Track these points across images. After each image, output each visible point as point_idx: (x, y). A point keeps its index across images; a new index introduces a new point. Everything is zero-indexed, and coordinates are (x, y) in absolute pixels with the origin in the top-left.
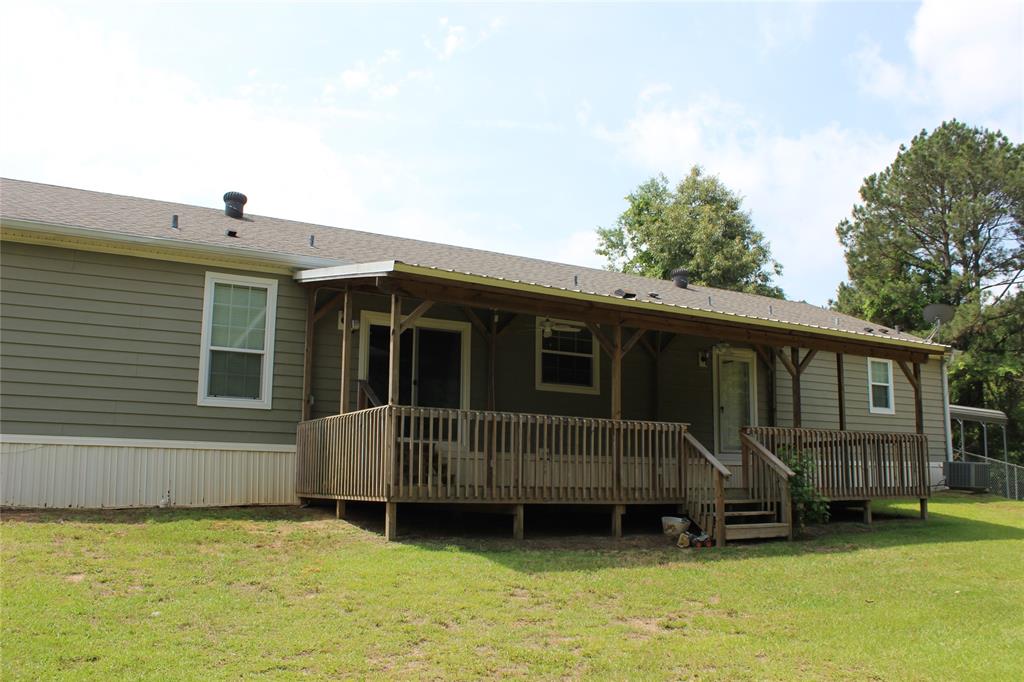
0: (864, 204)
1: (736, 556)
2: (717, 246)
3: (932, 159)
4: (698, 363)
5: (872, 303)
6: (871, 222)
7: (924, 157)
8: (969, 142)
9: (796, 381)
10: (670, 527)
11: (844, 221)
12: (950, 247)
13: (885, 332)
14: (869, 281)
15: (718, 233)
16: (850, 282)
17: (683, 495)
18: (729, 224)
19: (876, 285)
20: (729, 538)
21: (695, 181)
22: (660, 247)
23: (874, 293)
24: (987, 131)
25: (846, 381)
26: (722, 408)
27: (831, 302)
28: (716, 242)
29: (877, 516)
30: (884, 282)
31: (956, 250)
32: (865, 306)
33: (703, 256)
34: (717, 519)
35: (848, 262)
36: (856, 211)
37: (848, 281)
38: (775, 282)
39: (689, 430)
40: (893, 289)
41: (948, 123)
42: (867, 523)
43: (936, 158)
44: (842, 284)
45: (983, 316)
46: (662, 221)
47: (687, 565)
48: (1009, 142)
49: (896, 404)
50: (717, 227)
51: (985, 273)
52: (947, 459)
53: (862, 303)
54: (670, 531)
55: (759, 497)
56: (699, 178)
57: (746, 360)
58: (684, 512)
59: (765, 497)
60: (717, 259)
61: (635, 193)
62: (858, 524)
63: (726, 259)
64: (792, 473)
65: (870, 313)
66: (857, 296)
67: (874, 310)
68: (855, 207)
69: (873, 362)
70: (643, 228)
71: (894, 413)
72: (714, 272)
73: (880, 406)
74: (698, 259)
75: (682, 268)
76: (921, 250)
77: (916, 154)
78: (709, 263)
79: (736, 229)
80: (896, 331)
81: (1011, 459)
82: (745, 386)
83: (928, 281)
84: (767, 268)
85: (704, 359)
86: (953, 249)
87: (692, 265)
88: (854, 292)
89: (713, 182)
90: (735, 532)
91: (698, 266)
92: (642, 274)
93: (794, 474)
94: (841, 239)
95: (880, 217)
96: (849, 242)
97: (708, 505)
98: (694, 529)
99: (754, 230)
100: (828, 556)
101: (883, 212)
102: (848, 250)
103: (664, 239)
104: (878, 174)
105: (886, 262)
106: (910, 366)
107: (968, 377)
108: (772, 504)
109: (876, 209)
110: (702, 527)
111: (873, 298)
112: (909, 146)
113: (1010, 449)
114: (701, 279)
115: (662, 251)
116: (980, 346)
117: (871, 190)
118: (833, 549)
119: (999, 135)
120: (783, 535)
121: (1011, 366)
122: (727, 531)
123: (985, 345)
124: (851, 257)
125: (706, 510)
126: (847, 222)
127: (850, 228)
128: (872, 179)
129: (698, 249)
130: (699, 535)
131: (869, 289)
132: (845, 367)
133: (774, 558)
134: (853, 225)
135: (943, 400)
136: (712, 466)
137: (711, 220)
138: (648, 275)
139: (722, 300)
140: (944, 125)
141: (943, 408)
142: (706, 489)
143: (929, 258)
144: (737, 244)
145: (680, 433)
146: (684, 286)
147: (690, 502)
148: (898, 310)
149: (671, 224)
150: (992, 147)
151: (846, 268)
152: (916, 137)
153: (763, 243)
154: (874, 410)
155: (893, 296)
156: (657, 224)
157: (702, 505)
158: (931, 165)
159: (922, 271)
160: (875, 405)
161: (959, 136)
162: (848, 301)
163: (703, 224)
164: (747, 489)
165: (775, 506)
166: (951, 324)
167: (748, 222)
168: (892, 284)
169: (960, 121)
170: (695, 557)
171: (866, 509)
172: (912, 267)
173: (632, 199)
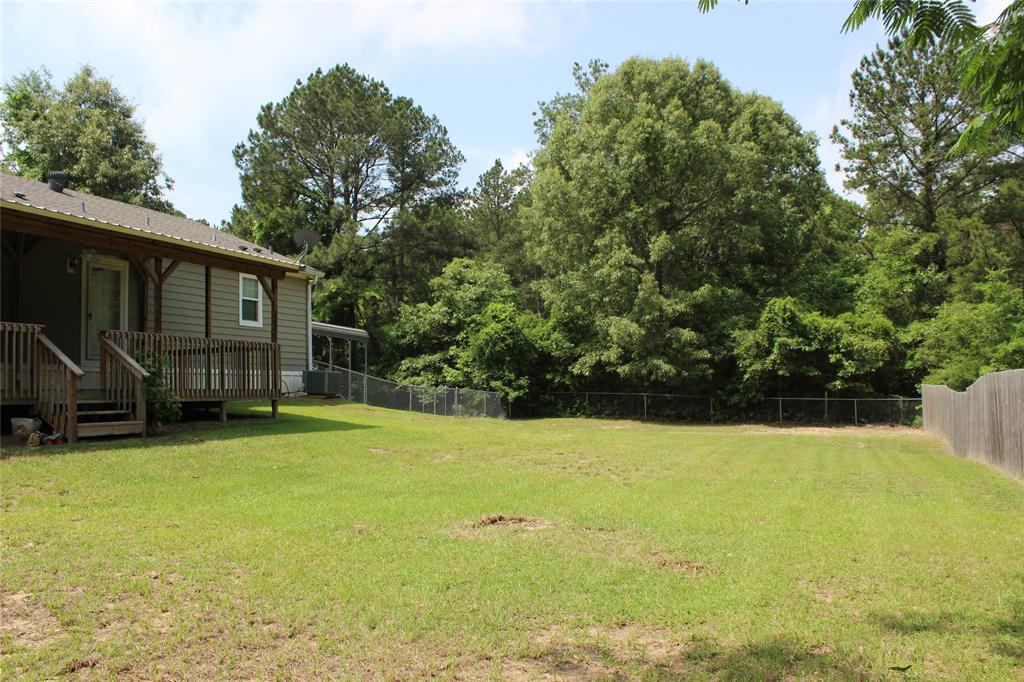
0: (260, 131)
1: (84, 450)
2: (106, 152)
3: (324, 97)
4: (66, 268)
5: (261, 226)
6: (265, 148)
7: (317, 93)
8: (356, 87)
9: (159, 289)
10: (20, 427)
11: (240, 144)
12: (335, 180)
13: (259, 251)
14: (260, 205)
15: (107, 139)
16: (244, 204)
17: (35, 396)
18: (119, 132)
19: (266, 209)
20: (81, 435)
21: (85, 81)
22: (40, 147)
23: (263, 216)
24: (373, 80)
25: (213, 294)
26: (91, 315)
27: (224, 222)
28: (105, 149)
29: (231, 417)
30: (272, 207)
31: (340, 183)
32: (255, 228)
33: (89, 161)
34: (69, 417)
35: (243, 185)
36: (252, 136)
37: (241, 204)
38: (166, 196)
39: (43, 331)
40: (280, 213)
41: (341, 66)
42: (222, 421)
43: (327, 96)
44: (236, 206)
45: (356, 246)
46: (45, 118)
47: (29, 459)
48: (390, 93)
49: (263, 318)
50: (105, 133)
51: (364, 207)
52: (307, 368)
53: (252, 225)
54: (19, 431)
55: (116, 397)
56: (91, 80)
57: (119, 269)
58: (36, 413)
59: (122, 396)
60: (104, 166)
61: (11, 84)
62: (213, 423)
63: (115, 167)
64: (146, 374)
65: (257, 235)
66: (247, 218)
67: (262, 233)
68: (251, 131)
69: (244, 279)
70: (22, 124)
71: (261, 326)
72: (99, 179)
73: (249, 319)
74: (83, 164)
75: (65, 172)
76: (310, 180)
77: (309, 89)
78: (94, 169)
79: (126, 137)
80: (269, 251)
81: (370, 372)
82: (116, 294)
83: (313, 209)
84: (160, 181)
85: (72, 265)
86: (338, 183)
87: (76, 170)
88: (247, 214)
89: (106, 85)
90: (87, 430)
91: (83, 172)
92: (20, 174)
93: (148, 374)
94: (237, 161)
95: (275, 145)
96: (244, 165)
97: (61, 405)
98: (46, 428)
99: (147, 141)
100: (175, 447)
101: (276, 141)
102: (243, 173)
103: (46, 139)
104: (275, 105)
105: (277, 188)
106: (269, 282)
107: (340, 299)
108: (128, 404)
109: (272, 137)
110: (55, 426)
111: (262, 221)
112: (305, 82)
113: (370, 364)
114: (85, 185)
115: (43, 151)
116: (351, 271)
117: (267, 118)
118: (182, 442)
119: (382, 85)
120: (137, 431)
121: (376, 291)
122: (79, 429)
123: (355, 271)
124: (245, 179)
125: (58, 409)
126: (243, 146)
127: (245, 152)
128: (269, 107)
129: (84, 154)
130: (51, 434)
131: (259, 212)
132: (213, 280)
133: (122, 450)
134: (249, 149)
135: (307, 316)
136: (66, 366)
137: (99, 126)
138: (26, 174)
139: (99, 208)
140: (337, 67)
141: (307, 323)
142: (59, 389)
143: (316, 188)
144: (126, 151)
145: (33, 334)
146: (59, 190)
147: (43, 403)
148: (284, 234)
149: (55, 124)
150: (375, 95)
151: (239, 190)
152: (312, 75)
153: (154, 155)
154: (243, 323)
155: (280, 221)
156: (39, 122)
157: (55, 406)
158: (323, 103)
159: (309, 200)
160: (244, 318)
161: (349, 79)
162: (239, 222)
163: (90, 128)
164: (104, 390)
165: (130, 405)
166: (328, 250)
167: (141, 132)
168: (279, 209)
169: (351, 66)
170: (41, 452)
171: (222, 409)
172: (301, 196)
173: (9, 91)
